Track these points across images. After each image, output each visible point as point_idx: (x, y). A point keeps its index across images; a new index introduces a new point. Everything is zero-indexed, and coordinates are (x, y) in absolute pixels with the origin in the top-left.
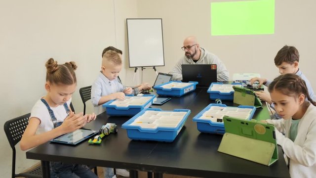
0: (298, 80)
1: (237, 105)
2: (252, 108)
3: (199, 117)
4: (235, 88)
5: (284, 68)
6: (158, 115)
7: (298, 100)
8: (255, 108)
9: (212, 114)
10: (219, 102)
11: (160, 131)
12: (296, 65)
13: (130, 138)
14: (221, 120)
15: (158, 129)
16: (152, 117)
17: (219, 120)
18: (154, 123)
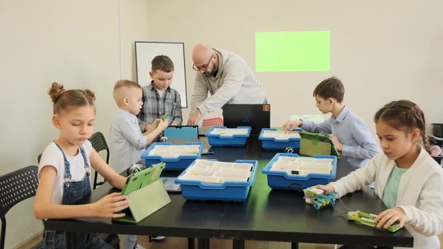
0: (413, 109)
2: (332, 158)
3: (269, 169)
4: (301, 134)
6: (214, 166)
7: (410, 135)
8: (336, 158)
9: (282, 164)
10: (290, 151)
11: (229, 187)
13: (184, 197)
14: (297, 173)
15: (226, 183)
16: (207, 169)
17: (293, 172)
18: (214, 176)
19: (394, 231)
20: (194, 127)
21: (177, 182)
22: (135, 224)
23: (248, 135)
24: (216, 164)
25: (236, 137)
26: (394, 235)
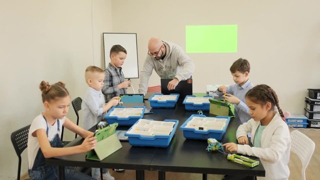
1: (214, 116)
2: (227, 118)
3: (185, 126)
4: (210, 101)
5: (237, 77)
6: (150, 124)
7: (265, 107)
8: (229, 118)
9: (195, 123)
10: (201, 113)
11: (157, 138)
12: (247, 75)
13: (131, 144)
14: (202, 129)
15: (156, 136)
16: (146, 126)
17: (200, 128)
18: (149, 131)
19: (253, 166)
20: (141, 95)
21: (126, 135)
22: (100, 161)
23: (176, 101)
24: (152, 122)
25: (168, 102)
26: (253, 169)
